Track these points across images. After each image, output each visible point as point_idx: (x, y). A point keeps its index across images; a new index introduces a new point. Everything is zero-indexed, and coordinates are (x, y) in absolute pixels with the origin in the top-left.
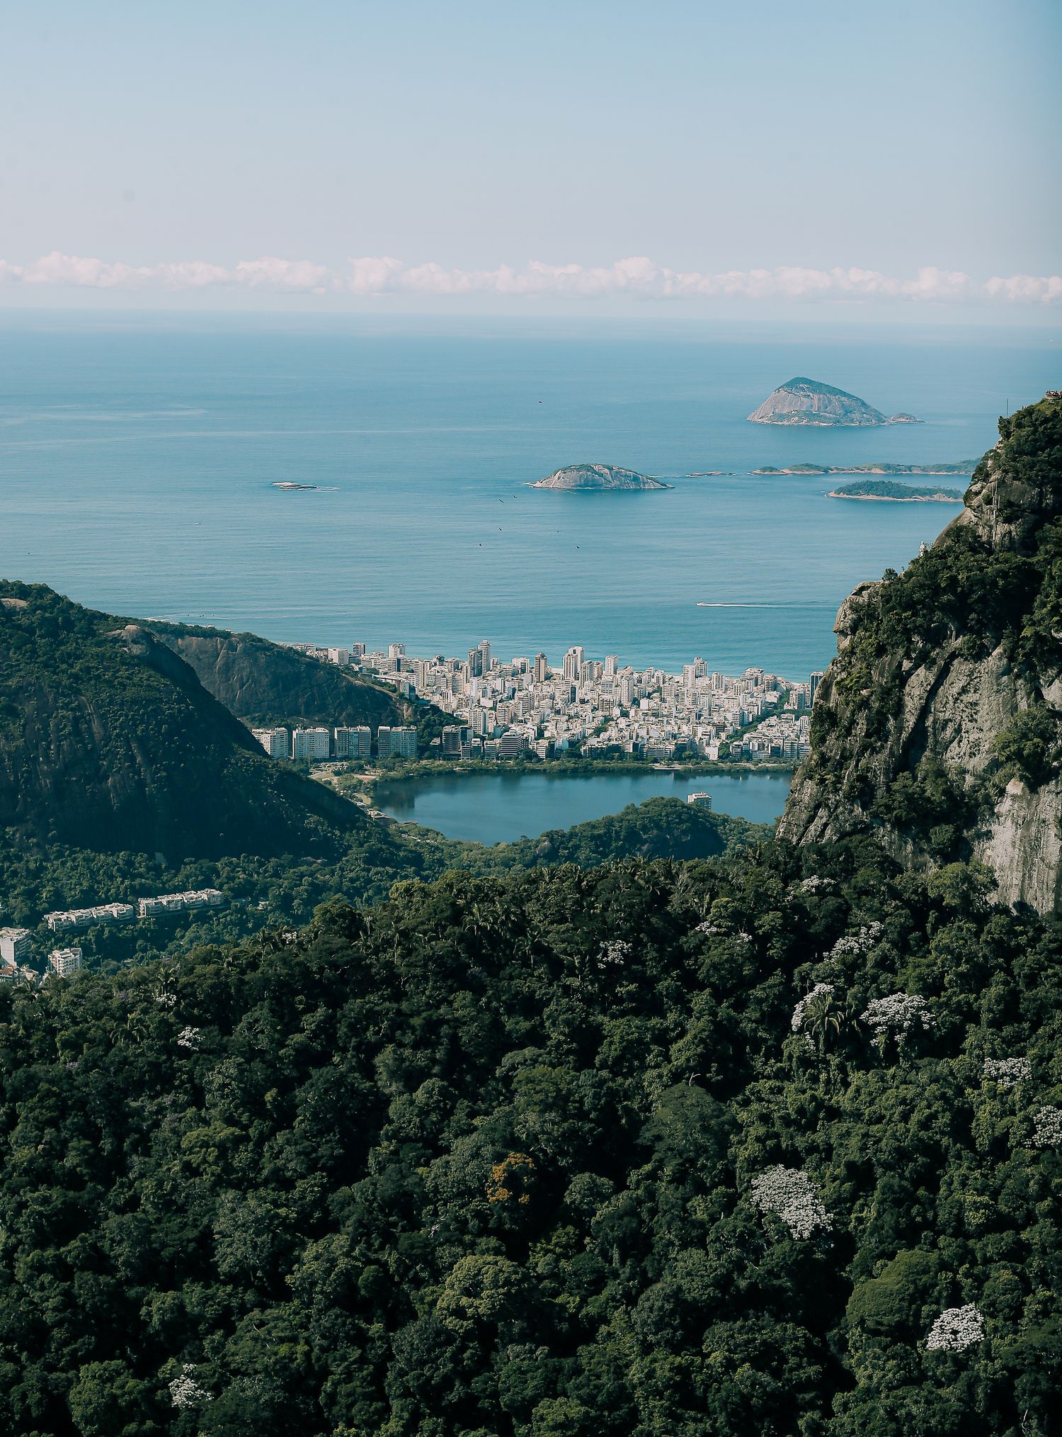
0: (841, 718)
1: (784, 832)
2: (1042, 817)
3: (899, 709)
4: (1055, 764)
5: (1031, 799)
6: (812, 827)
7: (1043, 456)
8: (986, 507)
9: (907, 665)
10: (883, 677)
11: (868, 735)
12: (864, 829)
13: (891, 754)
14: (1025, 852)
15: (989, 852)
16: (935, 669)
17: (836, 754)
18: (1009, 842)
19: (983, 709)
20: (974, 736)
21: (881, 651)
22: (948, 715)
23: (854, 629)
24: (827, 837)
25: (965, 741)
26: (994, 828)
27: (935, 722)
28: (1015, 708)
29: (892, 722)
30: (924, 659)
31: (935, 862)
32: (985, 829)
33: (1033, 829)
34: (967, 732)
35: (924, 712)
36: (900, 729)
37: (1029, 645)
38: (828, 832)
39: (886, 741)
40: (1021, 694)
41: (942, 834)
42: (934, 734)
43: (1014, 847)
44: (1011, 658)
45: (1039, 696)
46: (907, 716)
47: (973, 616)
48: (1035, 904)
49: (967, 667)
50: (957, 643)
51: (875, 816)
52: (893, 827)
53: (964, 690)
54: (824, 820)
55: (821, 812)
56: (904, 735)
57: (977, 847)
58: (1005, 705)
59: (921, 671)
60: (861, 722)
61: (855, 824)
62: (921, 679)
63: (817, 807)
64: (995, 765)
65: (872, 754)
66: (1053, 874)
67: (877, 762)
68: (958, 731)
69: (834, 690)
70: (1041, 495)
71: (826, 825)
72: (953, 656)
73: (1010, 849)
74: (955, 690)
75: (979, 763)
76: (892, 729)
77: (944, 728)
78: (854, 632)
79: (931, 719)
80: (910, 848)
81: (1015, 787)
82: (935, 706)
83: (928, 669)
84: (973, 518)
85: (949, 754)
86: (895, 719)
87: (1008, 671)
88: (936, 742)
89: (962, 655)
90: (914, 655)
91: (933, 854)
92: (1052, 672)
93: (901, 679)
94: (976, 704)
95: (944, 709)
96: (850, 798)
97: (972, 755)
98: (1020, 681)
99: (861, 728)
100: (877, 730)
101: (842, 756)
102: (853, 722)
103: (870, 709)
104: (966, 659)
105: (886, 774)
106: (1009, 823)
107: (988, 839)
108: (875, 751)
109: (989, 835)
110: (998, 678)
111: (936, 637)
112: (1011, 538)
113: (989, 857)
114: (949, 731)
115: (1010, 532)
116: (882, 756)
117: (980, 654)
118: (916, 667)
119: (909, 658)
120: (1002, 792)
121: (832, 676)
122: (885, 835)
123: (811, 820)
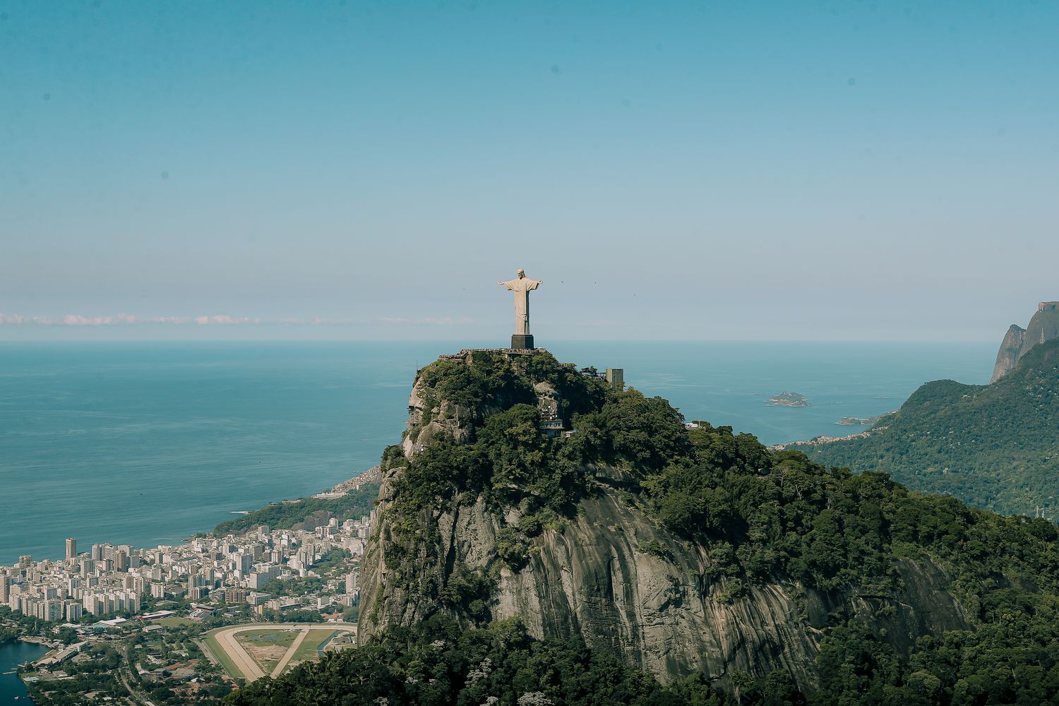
0: (407, 549)
1: (389, 622)
2: (527, 586)
3: (440, 540)
4: (524, 556)
5: (517, 578)
6: (406, 615)
7: (467, 391)
8: (448, 421)
9: (436, 513)
10: (425, 522)
11: (428, 556)
12: (433, 611)
13: (442, 564)
14: (521, 607)
15: (500, 611)
16: (453, 513)
17: (410, 570)
18: (511, 603)
19: (480, 532)
20: (478, 548)
21: (419, 507)
22: (464, 538)
23: (394, 497)
24: (416, 619)
25: (474, 551)
26: (500, 597)
27: (458, 543)
28: (493, 531)
29: (437, 546)
30: (444, 509)
31: (473, 622)
32: (495, 599)
33: (523, 594)
34: (474, 546)
35: (453, 539)
36: (442, 550)
37: (497, 493)
38: (416, 616)
39: (437, 558)
40: (494, 521)
41: (476, 605)
42: (458, 550)
43: (514, 606)
44: (488, 502)
45: (503, 522)
46: (445, 542)
47: (469, 481)
48: (533, 635)
49: (468, 510)
50: (459, 497)
51: (440, 602)
52: (447, 607)
53: (469, 523)
54: (413, 610)
55: (409, 605)
56: (446, 553)
57: (492, 610)
58: (489, 529)
59: (445, 515)
60: (422, 549)
61: (430, 608)
62: (445, 520)
63: (407, 601)
64: (491, 562)
65: (431, 566)
66: (540, 616)
67: (437, 570)
68: (470, 546)
69: (392, 534)
70: (471, 411)
71: (414, 612)
72: (459, 504)
73: (513, 607)
74: (465, 524)
75: (483, 562)
76: (438, 550)
77: (463, 546)
78: (394, 500)
79: (456, 542)
80: (457, 617)
81: (505, 573)
82: (457, 534)
83: (449, 513)
84: (441, 427)
85: (467, 560)
86: (439, 545)
87: (486, 509)
88: (460, 554)
89: (463, 504)
90: (439, 507)
91: (471, 617)
92: (508, 507)
93: (435, 521)
94: (476, 530)
95: (462, 536)
96: (426, 594)
97: (479, 558)
98: (493, 514)
99: (423, 553)
100: (432, 553)
101: (415, 571)
102: (417, 551)
103: (425, 541)
104: (465, 506)
105: (442, 577)
106: (508, 593)
107: (497, 604)
108: (432, 565)
109: (497, 602)
110: (483, 514)
111: (448, 495)
112: (464, 436)
113: (501, 614)
114: (466, 547)
115: (463, 433)
116: (438, 566)
117: (472, 503)
118: (442, 513)
119: (438, 509)
120: (500, 577)
121: (388, 526)
122: (444, 612)
123: (404, 611)
